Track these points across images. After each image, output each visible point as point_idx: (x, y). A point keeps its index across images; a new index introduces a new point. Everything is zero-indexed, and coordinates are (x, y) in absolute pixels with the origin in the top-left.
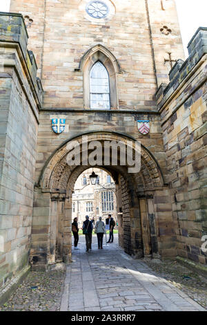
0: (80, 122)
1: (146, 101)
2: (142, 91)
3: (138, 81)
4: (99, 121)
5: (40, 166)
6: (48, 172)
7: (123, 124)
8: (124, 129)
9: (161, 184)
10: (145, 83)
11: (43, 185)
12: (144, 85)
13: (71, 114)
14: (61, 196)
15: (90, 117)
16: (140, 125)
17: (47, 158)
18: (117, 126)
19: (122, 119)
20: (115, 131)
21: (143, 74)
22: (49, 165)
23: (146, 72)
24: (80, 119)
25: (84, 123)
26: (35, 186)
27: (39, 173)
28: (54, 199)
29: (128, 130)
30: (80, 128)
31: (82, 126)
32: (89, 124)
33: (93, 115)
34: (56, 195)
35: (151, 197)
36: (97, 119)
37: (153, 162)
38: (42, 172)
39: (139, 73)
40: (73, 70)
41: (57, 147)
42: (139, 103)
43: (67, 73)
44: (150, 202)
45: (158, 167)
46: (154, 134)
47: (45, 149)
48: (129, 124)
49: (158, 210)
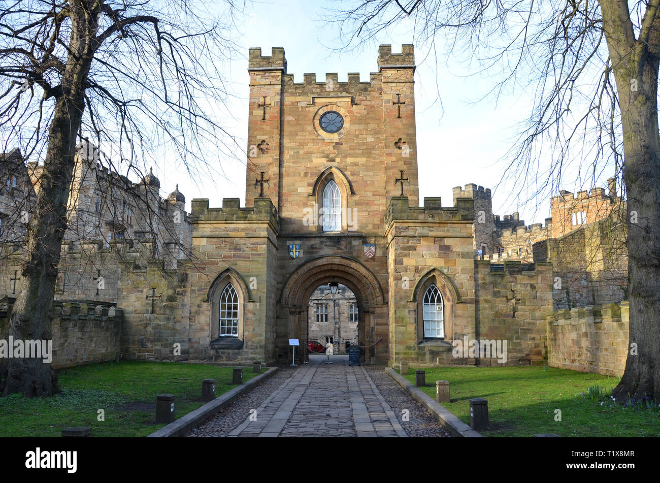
0: (312, 247)
1: (374, 225)
2: (371, 214)
3: (368, 204)
4: (329, 246)
5: (280, 286)
6: (287, 291)
7: (351, 248)
8: (351, 253)
9: (381, 302)
10: (376, 205)
11: (283, 302)
12: (374, 208)
13: (305, 239)
14: (298, 310)
15: (321, 242)
16: (366, 249)
17: (285, 279)
18: (345, 250)
19: (350, 243)
20: (344, 255)
21: (373, 195)
22: (287, 286)
23: (375, 193)
24: (313, 245)
25: (316, 248)
26: (277, 302)
27: (279, 292)
28: (292, 313)
29: (355, 254)
30: (313, 253)
31: (315, 251)
32: (321, 248)
33: (324, 240)
34: (293, 310)
35: (373, 313)
36: (328, 243)
37: (375, 282)
38: (282, 291)
39: (370, 194)
40: (306, 195)
41: (293, 270)
42: (367, 226)
43: (302, 199)
44: (372, 316)
45: (380, 288)
46: (379, 258)
47: (283, 272)
48: (356, 248)
49: (377, 324)
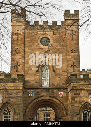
0: (38, 92)
1: (63, 83)
2: (61, 79)
3: (60, 75)
4: (45, 92)
5: (25, 108)
6: (28, 110)
7: (53, 93)
8: (54, 95)
9: (66, 114)
10: (63, 75)
11: (26, 114)
12: (62, 77)
13: (35, 89)
14: (32, 118)
15: (41, 90)
16: (59, 93)
17: (27, 105)
18: (51, 94)
19: (53, 91)
20: (50, 96)
21: (62, 72)
22: (28, 108)
23: (63, 71)
24: (38, 91)
25: (39, 93)
26: (24, 115)
27: (25, 111)
29: (55, 95)
30: (38, 95)
31: (39, 94)
32: (41, 93)
33: (43, 89)
34: (30, 118)
35: (62, 119)
36: (44, 91)
37: (63, 107)
38: (26, 110)
40: (35, 71)
41: (30, 102)
42: (60, 84)
43: (33, 73)
45: (65, 109)
46: (65, 97)
47: (26, 102)
48: (56, 93)
